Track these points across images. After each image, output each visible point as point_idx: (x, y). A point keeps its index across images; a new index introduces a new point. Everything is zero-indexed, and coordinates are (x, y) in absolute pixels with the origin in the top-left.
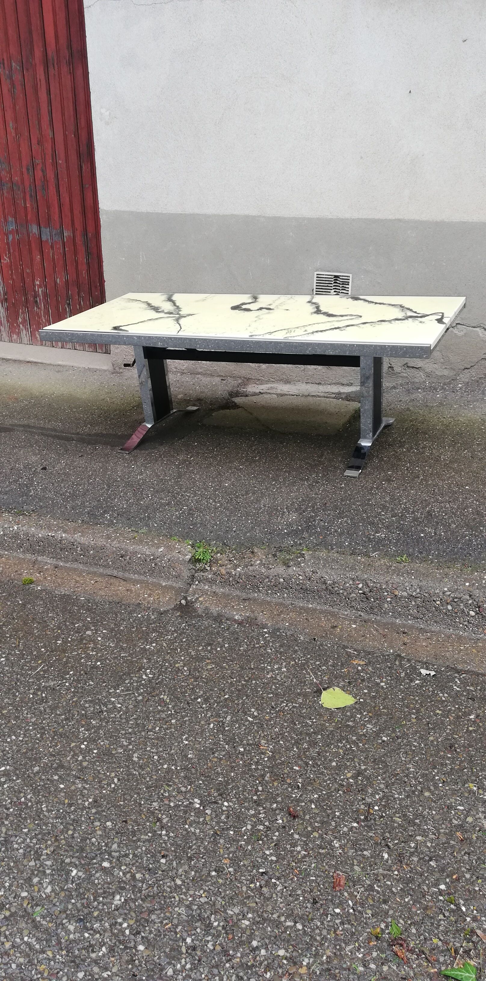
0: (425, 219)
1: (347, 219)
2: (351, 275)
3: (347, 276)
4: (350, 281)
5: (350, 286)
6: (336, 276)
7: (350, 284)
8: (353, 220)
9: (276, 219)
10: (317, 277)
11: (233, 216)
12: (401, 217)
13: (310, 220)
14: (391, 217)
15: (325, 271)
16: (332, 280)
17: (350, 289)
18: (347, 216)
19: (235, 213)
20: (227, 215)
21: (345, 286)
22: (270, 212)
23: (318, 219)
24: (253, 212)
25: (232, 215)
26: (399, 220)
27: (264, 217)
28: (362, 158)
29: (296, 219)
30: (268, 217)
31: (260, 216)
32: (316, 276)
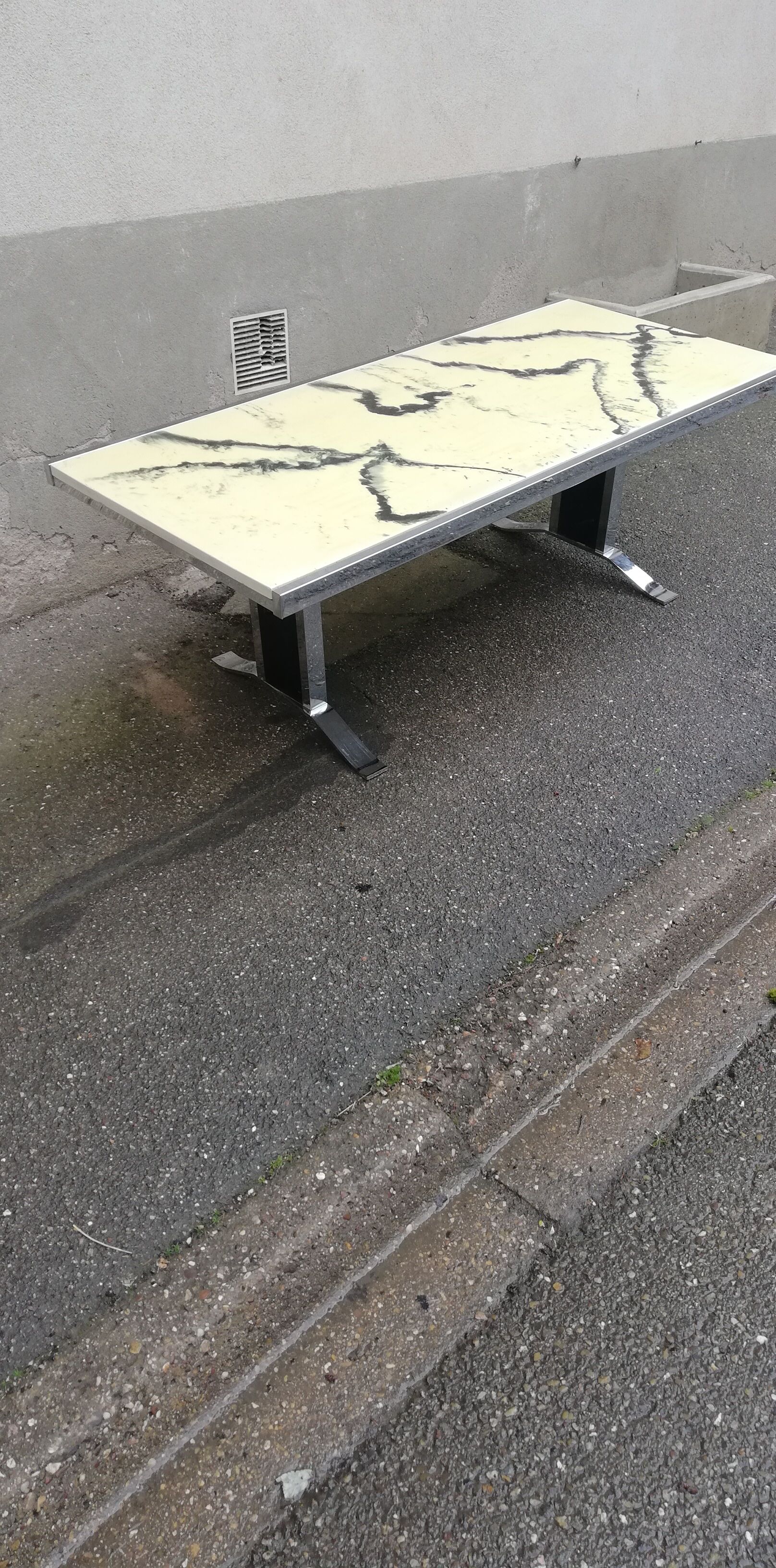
0: (374, 187)
1: (271, 205)
2: (285, 311)
3: (280, 315)
4: (286, 322)
5: (286, 333)
6: (262, 319)
7: (286, 328)
8: (280, 204)
9: (152, 224)
10: (236, 329)
11: (66, 231)
12: (344, 188)
13: (212, 215)
14: (332, 190)
15: (246, 314)
16: (258, 327)
17: (286, 338)
18: (270, 198)
19: (69, 224)
20: (53, 233)
21: (277, 333)
22: (140, 211)
23: (227, 212)
24: (104, 216)
25: (64, 229)
26: (343, 194)
27: (129, 223)
28: (280, 80)
29: (188, 218)
30: (137, 222)
31: (121, 222)
32: (232, 327)
